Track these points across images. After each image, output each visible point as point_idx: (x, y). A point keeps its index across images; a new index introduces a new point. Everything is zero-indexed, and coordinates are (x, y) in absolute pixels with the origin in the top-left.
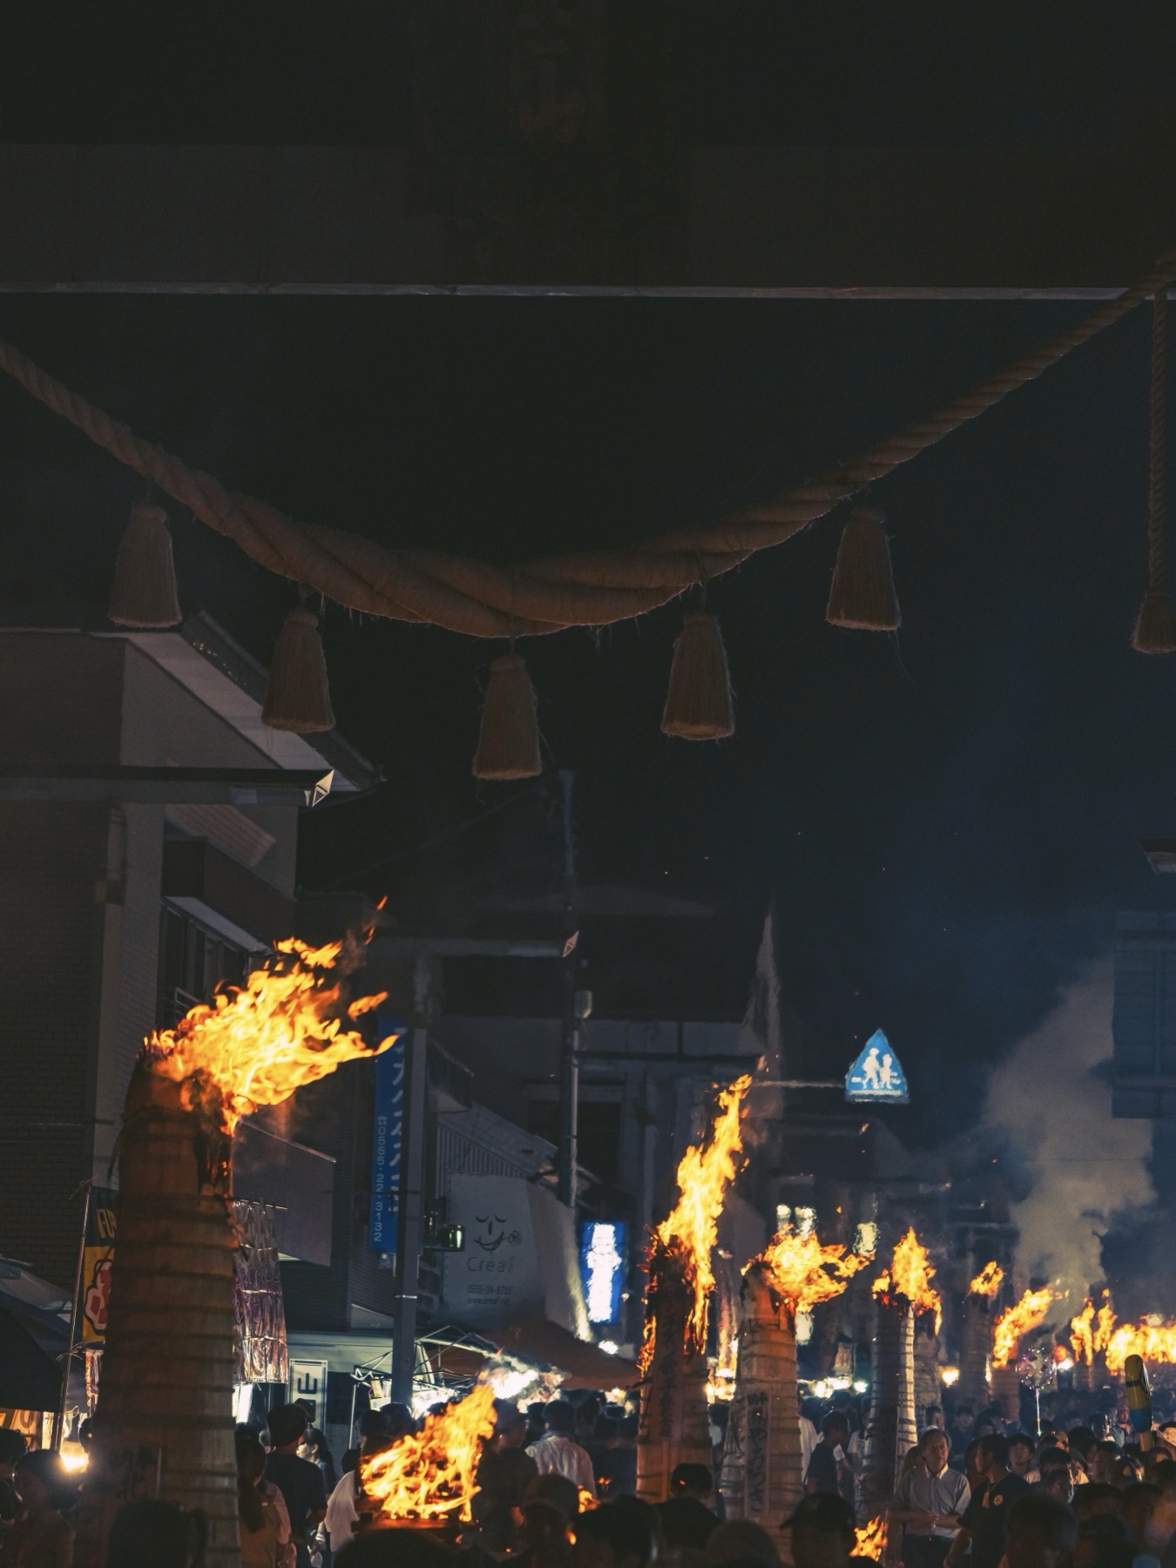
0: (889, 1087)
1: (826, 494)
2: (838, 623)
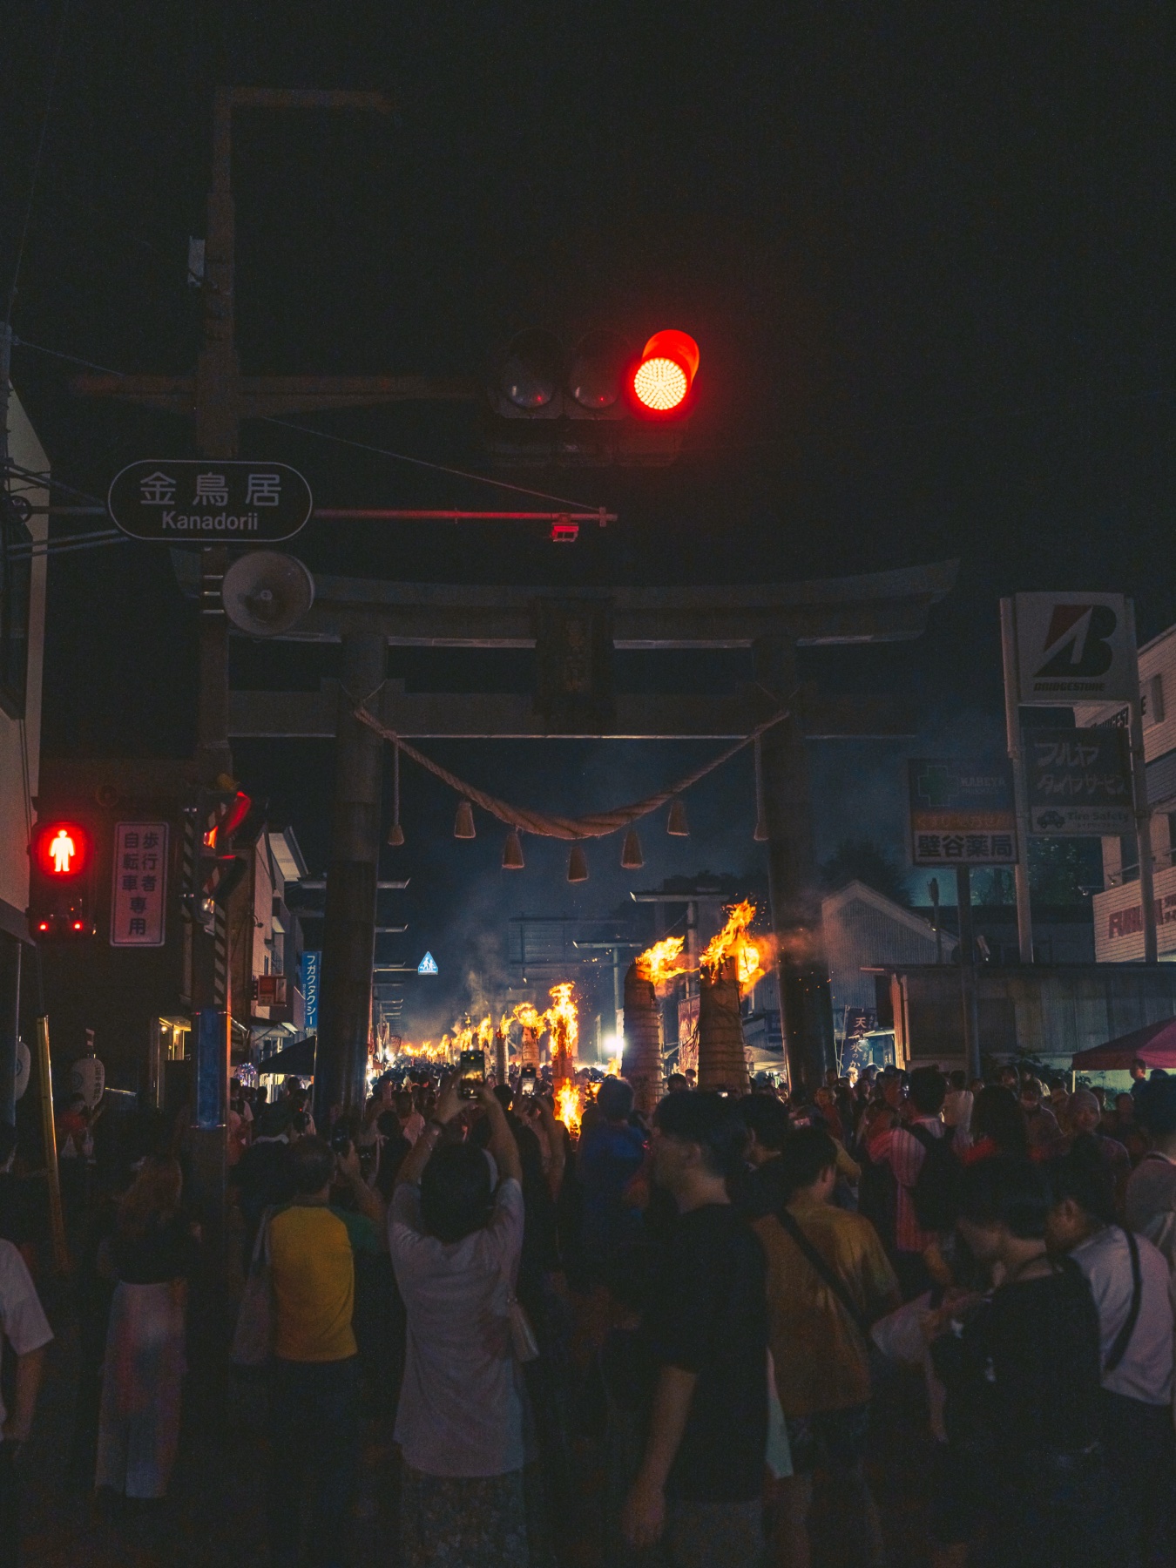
1: (665, 796)
2: (671, 833)
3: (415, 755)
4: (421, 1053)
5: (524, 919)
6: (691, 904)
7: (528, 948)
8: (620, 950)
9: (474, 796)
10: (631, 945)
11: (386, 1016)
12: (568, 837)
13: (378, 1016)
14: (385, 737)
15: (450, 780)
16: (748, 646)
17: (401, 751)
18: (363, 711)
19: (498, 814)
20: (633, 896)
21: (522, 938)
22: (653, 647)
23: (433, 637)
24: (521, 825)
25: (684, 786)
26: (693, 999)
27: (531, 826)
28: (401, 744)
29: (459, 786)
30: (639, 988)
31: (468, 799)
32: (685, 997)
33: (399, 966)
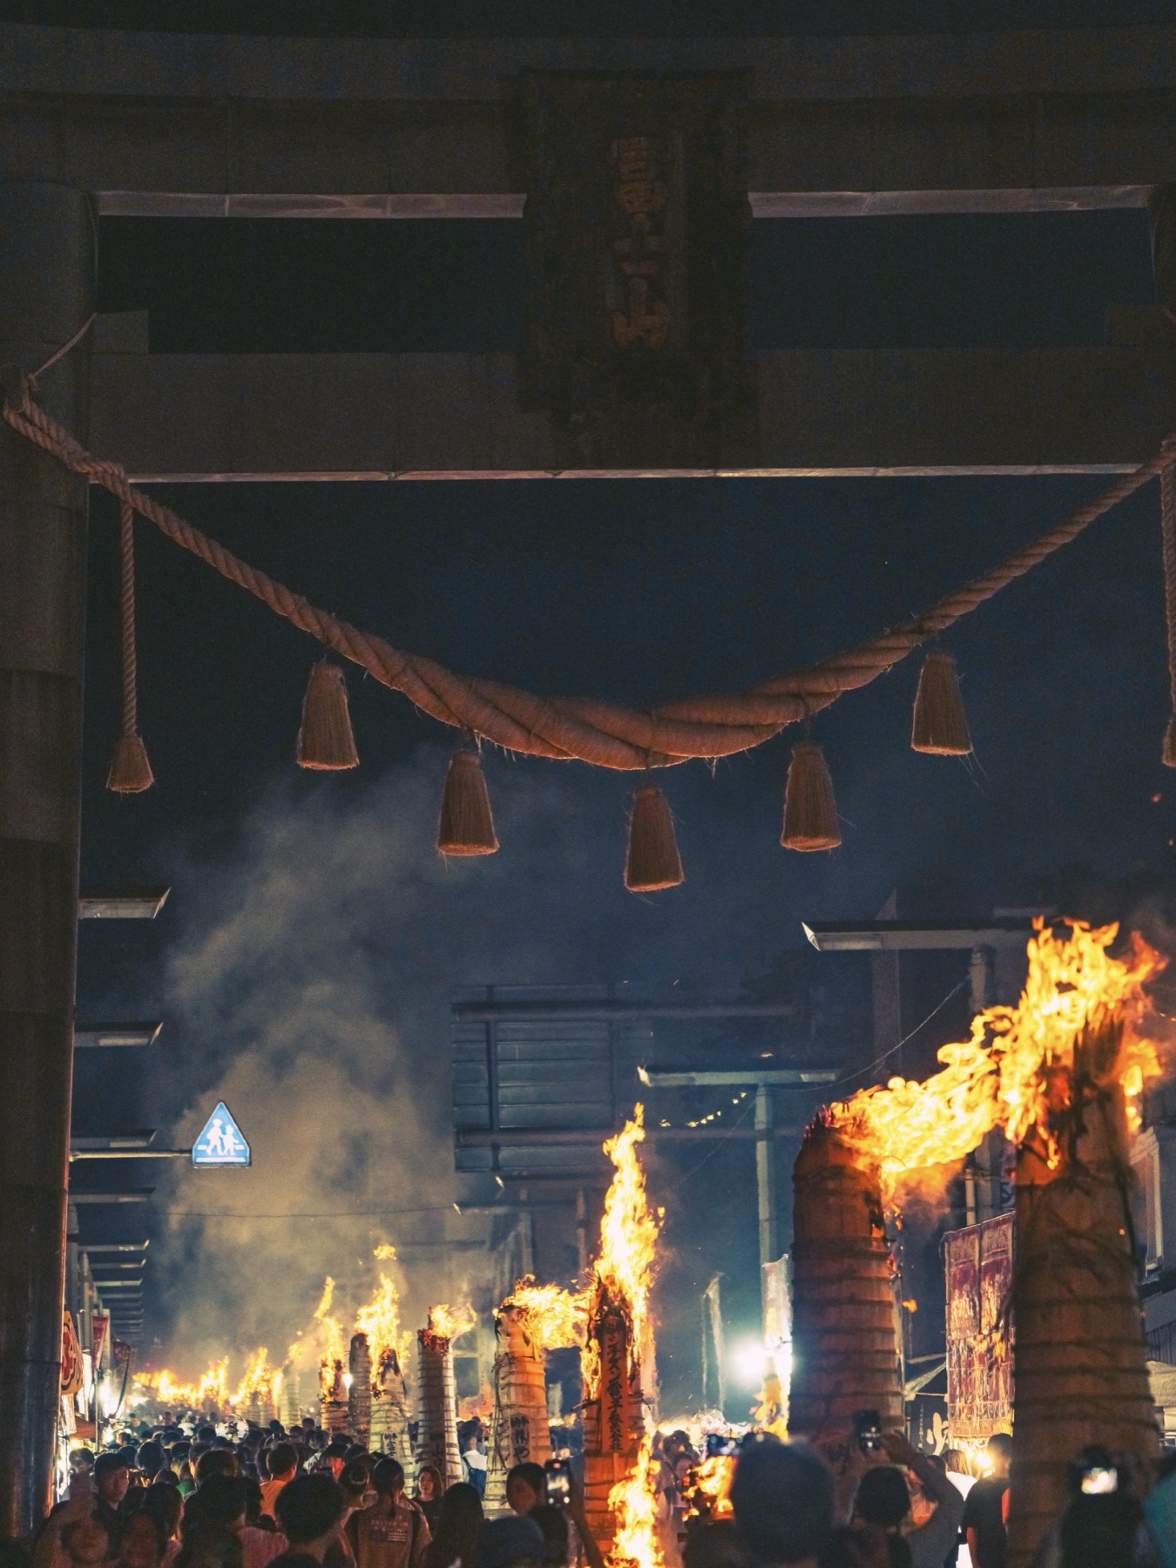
0: (233, 1153)
1: (903, 642)
2: (922, 749)
3: (183, 534)
4: (201, 1395)
5: (491, 1004)
6: (977, 959)
7: (506, 1090)
8: (773, 1090)
9: (355, 654)
10: (805, 1077)
11: (101, 1290)
12: (621, 762)
13: (80, 1291)
14: (93, 481)
15: (287, 605)
16: (1140, 202)
17: (137, 516)
18: (28, 406)
19: (422, 699)
20: (809, 933)
21: (489, 1061)
22: (864, 212)
23: (227, 191)
24: (487, 732)
25: (958, 612)
26: (988, 1227)
27: (518, 735)
28: (143, 503)
29: (310, 622)
30: (832, 1193)
31: (337, 659)
32: (962, 1221)
33: (140, 1144)
